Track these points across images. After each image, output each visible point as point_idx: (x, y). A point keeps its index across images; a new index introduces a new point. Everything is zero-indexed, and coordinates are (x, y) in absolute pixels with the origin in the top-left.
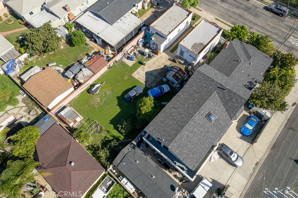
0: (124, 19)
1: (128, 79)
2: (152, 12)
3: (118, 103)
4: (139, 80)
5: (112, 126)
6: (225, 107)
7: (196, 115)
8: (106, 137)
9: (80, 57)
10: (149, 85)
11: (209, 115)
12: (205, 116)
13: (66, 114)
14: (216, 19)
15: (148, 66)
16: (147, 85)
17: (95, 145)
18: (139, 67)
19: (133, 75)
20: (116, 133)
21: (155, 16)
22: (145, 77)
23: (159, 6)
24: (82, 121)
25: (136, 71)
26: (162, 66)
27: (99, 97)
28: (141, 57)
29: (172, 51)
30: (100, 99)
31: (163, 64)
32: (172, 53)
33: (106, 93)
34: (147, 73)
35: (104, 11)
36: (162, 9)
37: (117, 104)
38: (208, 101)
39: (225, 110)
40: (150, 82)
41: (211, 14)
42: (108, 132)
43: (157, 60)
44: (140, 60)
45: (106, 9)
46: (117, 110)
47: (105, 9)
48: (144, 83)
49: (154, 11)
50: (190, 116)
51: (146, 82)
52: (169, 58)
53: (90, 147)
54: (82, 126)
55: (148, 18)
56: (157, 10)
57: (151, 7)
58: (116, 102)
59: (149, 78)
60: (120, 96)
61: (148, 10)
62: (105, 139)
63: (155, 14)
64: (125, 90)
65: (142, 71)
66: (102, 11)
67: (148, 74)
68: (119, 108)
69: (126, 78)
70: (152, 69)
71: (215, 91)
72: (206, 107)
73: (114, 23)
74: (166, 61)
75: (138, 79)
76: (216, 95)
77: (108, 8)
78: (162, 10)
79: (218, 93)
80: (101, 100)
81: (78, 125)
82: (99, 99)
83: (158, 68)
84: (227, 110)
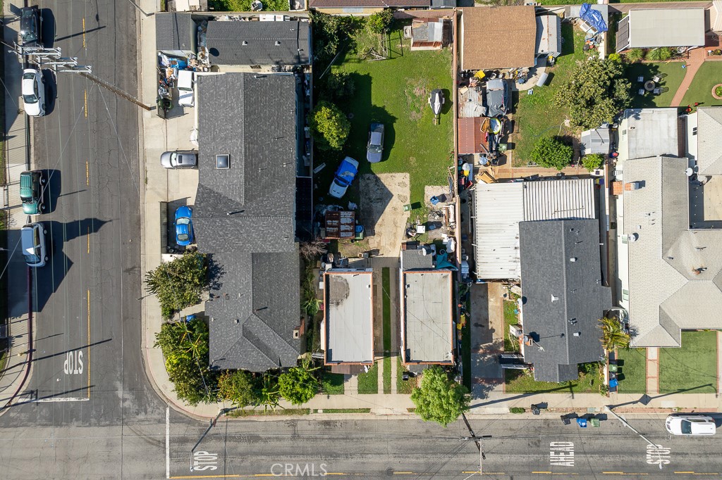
0: (514, 256)
1: (407, 161)
2: (493, 330)
3: (386, 112)
4: (391, 174)
5: (362, 74)
6: (217, 193)
7: (243, 145)
8: (356, 53)
9: (518, 133)
10: (368, 179)
11: (227, 161)
12: (232, 155)
13: (433, 28)
14: (367, 410)
15: (399, 211)
16: (371, 176)
17: (360, 31)
18: (411, 197)
19: (408, 175)
20: (347, 69)
21: (481, 326)
22: (387, 186)
23: (495, 358)
24: (408, 46)
25: (409, 185)
26: (377, 228)
27: (421, 96)
28: (425, 216)
29: (386, 271)
30: (417, 95)
31: (380, 234)
32: (383, 269)
33: (419, 111)
34: (390, 196)
35: (559, 236)
36: (484, 354)
37: (386, 109)
38: (242, 180)
39: (215, 189)
40: (371, 185)
41: (386, 418)
42: (359, 61)
43: (395, 233)
44: (421, 211)
45: (561, 244)
46: (377, 100)
47: (561, 240)
48: (379, 175)
49: (494, 336)
50: (249, 139)
51: (378, 180)
52: (381, 253)
53: (363, 24)
54: (401, 38)
55: (487, 309)
56: (491, 344)
57: (506, 343)
58: (389, 110)
59: (379, 191)
60: (394, 124)
61: (507, 330)
62: (355, 50)
63: (485, 329)
64: (396, 141)
65: (401, 193)
66: (561, 231)
67: (386, 196)
68: (378, 106)
69: (413, 160)
70: (388, 209)
71: (243, 204)
72: (238, 168)
73: (521, 229)
74: (379, 243)
75: (394, 174)
76: (238, 199)
77: (561, 248)
78: (481, 351)
79: (238, 204)
80: (414, 96)
81: (406, 33)
82: (417, 92)
83: (380, 220)
84: (211, 191)
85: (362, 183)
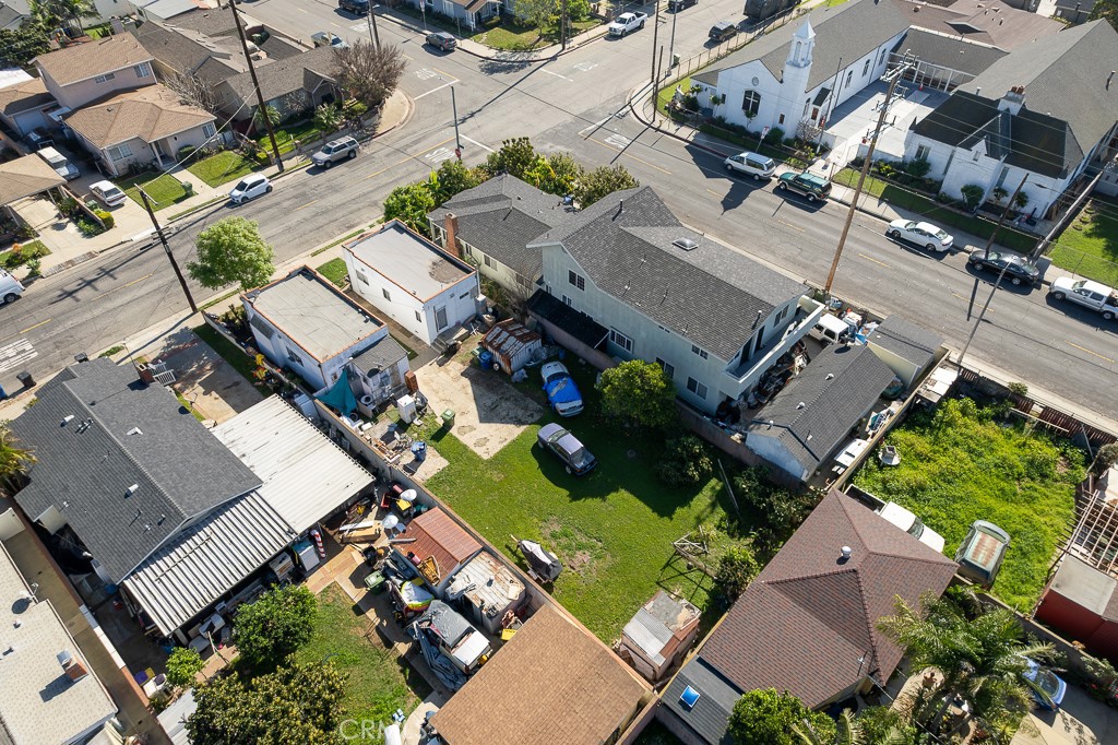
0: (240, 446)
1: (503, 470)
3: (594, 496)
4: (508, 441)
5: (679, 511)
8: (719, 527)
9: (366, 635)
10: (532, 415)
16: (530, 420)
18: (456, 439)
19: (486, 457)
20: (703, 500)
21: (229, 387)
22: (501, 425)
25: (472, 447)
26: (466, 381)
28: (416, 435)
30: (579, 553)
31: (455, 379)
35: (179, 498)
36: (201, 367)
37: (598, 500)
38: (648, 241)
40: (520, 413)
42: (699, 520)
44: (427, 435)
46: (623, 499)
47: (172, 494)
48: (525, 427)
49: (200, 390)
50: (690, 269)
51: (519, 422)
52: (435, 365)
56: (199, 381)
58: (593, 503)
59: (504, 413)
60: (567, 493)
62: (724, 528)
64: (544, 478)
65: (474, 432)
66: (181, 504)
67: (488, 415)
68: (613, 494)
69: (498, 477)
70: (473, 406)
72: (663, 245)
73: (254, 477)
74: (447, 372)
75: (506, 443)
76: (631, 229)
78: (209, 367)
79: (628, 226)
80: (580, 547)
82: (583, 557)
83: (470, 390)
85: (533, 405)
